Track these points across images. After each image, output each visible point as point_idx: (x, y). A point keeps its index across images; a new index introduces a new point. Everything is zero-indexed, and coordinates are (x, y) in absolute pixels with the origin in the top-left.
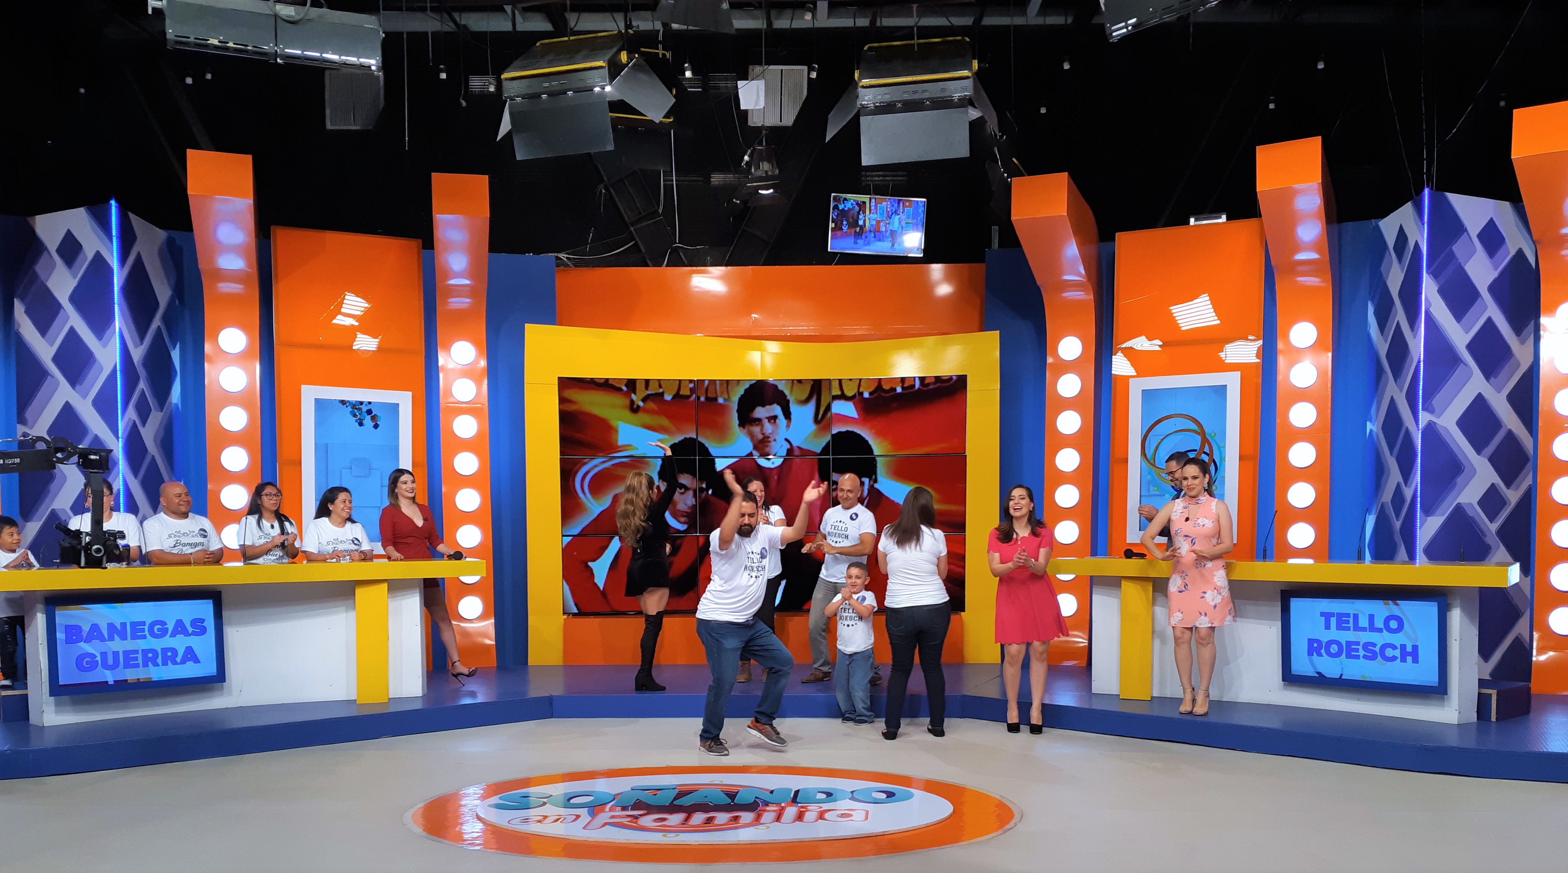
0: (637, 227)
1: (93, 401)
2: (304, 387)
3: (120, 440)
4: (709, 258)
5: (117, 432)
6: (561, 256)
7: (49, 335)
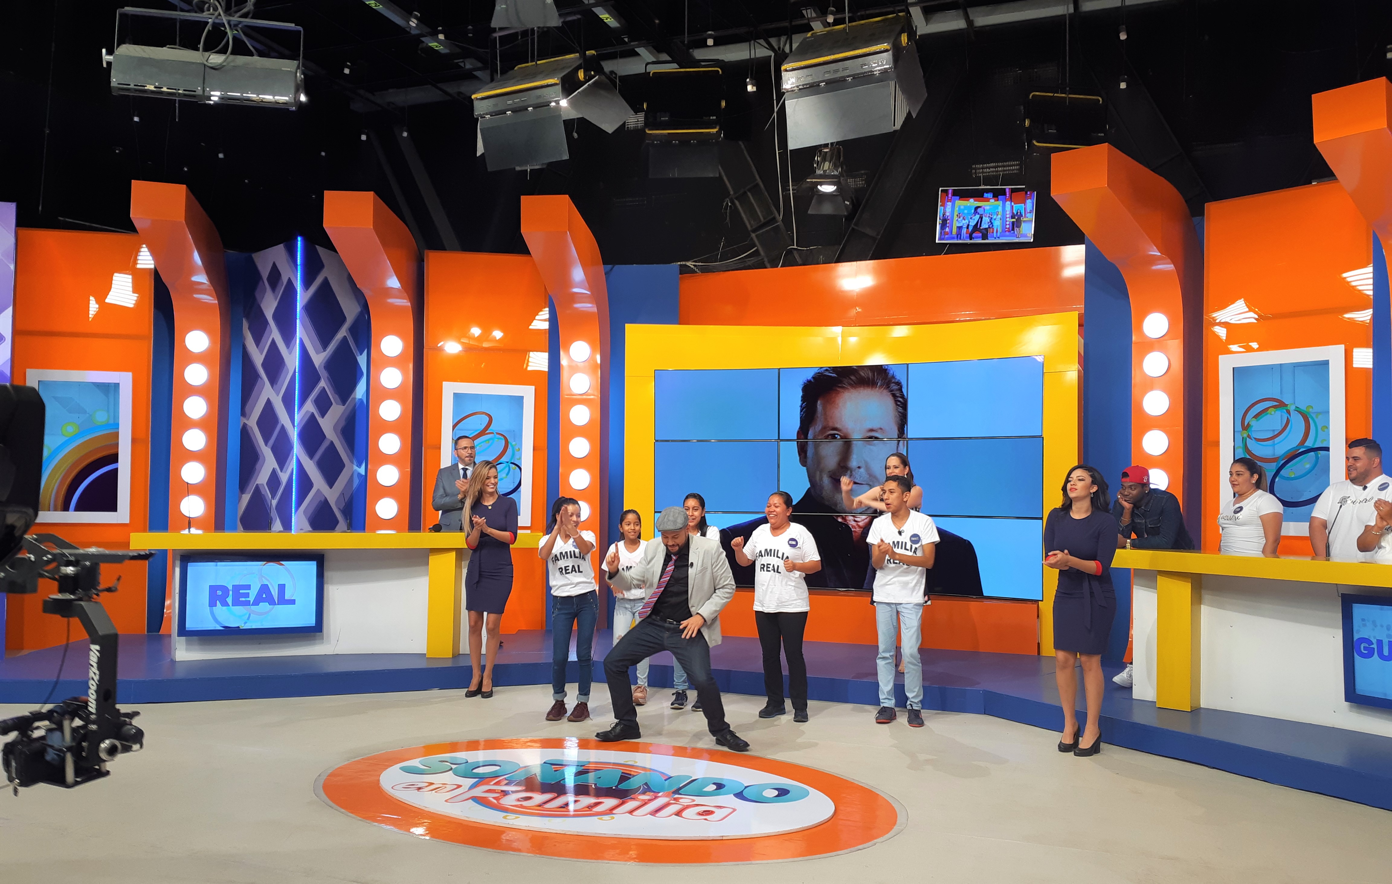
0: (757, 233)
1: (282, 397)
2: (445, 384)
3: (295, 428)
4: (821, 257)
5: (294, 422)
6: (689, 264)
7: (261, 344)
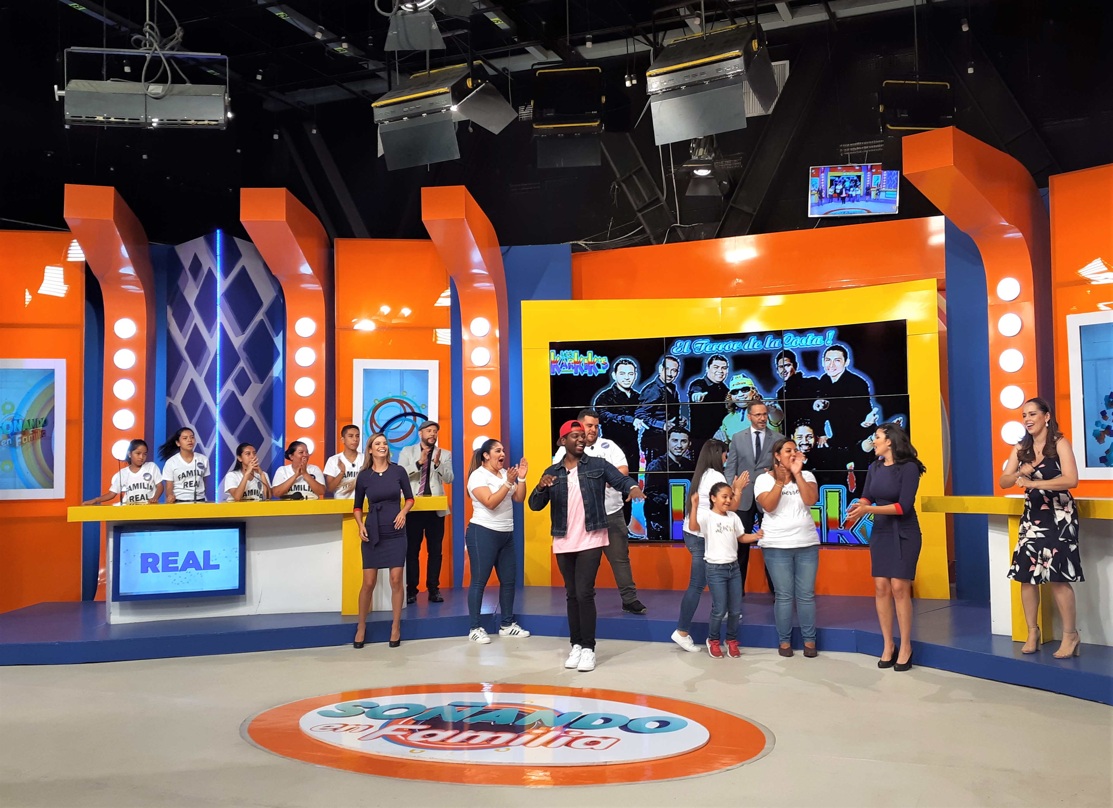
0: (643, 213)
1: (205, 378)
2: (355, 361)
3: (218, 406)
4: (703, 233)
5: (216, 401)
6: (580, 243)
7: (184, 330)
